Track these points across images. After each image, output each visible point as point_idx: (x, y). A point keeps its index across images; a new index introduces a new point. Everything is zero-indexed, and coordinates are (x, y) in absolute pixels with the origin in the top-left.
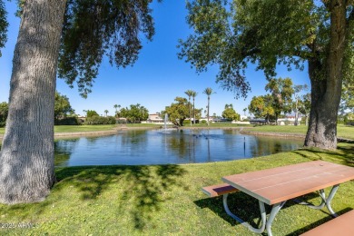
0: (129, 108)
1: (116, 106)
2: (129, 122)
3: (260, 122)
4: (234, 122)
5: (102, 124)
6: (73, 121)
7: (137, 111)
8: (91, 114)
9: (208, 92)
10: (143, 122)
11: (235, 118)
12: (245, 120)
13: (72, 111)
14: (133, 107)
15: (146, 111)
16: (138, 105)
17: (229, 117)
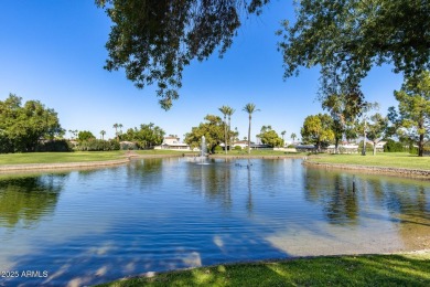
0: (139, 129)
1: (116, 126)
2: (138, 147)
3: (309, 149)
4: (275, 149)
5: (101, 150)
6: (63, 146)
7: (151, 133)
8: (86, 136)
9: (249, 109)
10: (156, 148)
11: (278, 144)
12: (290, 147)
13: (61, 132)
14: (144, 127)
15: (162, 133)
16: (152, 125)
17: (269, 142)
